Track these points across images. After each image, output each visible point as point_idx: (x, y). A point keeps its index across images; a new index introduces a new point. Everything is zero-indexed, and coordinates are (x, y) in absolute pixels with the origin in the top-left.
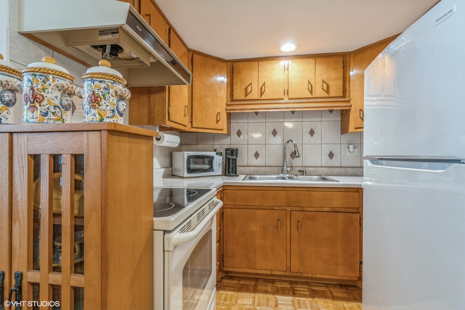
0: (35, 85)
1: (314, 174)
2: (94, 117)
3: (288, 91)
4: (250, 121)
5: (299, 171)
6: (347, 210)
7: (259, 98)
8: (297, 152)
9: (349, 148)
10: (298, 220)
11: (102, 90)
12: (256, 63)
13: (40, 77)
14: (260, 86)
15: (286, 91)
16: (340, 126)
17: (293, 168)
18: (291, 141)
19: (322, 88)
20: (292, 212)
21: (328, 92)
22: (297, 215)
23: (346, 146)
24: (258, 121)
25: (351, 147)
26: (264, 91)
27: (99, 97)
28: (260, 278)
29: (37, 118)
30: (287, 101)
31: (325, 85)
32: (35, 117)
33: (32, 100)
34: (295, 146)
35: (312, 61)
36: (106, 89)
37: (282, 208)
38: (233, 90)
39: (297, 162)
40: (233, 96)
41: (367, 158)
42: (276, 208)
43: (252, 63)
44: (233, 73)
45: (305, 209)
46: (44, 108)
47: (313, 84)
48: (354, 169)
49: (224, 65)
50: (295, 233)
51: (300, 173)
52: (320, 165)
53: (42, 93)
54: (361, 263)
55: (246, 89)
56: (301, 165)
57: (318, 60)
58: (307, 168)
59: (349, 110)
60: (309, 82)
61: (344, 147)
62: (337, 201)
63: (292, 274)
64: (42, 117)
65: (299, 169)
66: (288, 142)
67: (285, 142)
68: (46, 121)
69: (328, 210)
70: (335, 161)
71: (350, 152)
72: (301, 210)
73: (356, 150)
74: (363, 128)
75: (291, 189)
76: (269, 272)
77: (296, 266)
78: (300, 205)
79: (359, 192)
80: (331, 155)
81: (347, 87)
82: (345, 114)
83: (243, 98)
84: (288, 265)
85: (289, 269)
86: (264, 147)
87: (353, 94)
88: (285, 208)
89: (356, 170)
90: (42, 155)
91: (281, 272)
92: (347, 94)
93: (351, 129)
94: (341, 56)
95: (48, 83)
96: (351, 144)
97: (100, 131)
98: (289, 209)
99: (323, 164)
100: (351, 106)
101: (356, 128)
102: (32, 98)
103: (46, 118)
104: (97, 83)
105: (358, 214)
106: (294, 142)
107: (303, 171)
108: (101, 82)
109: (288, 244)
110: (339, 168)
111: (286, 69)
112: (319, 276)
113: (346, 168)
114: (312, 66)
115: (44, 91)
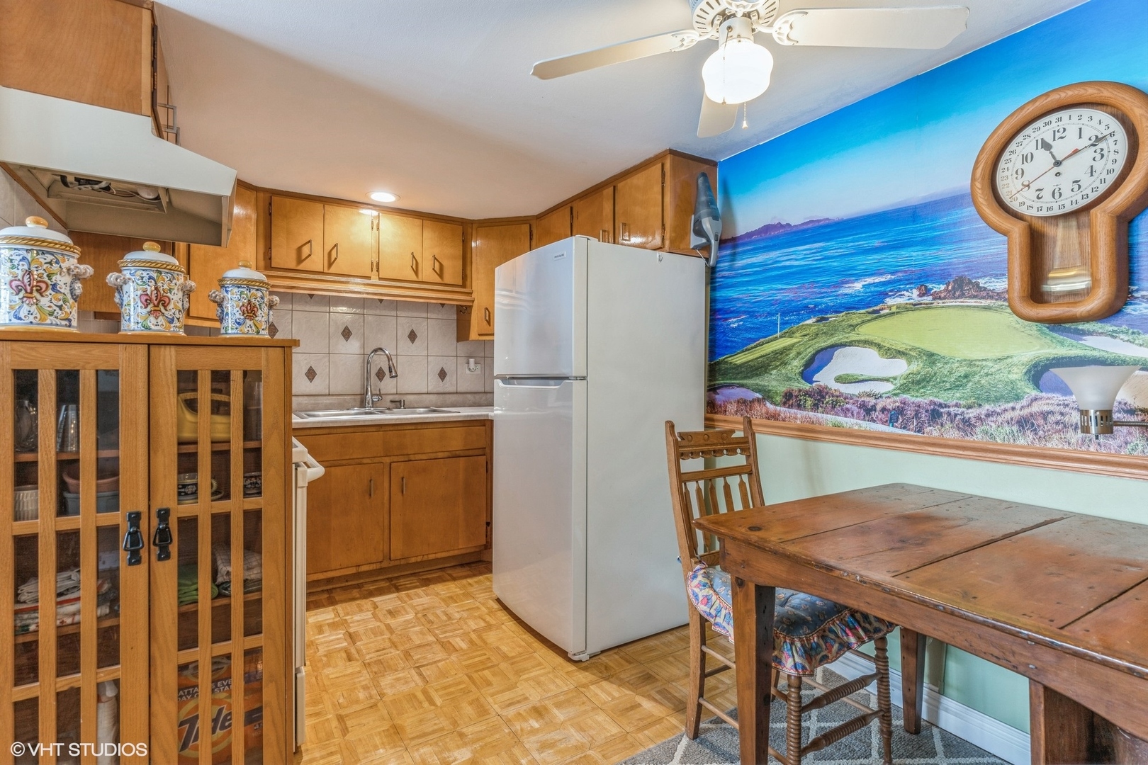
0: (159, 284)
1: (416, 406)
2: (249, 329)
3: (378, 264)
4: (296, 307)
5: (392, 402)
6: (471, 453)
7: (326, 271)
8: (392, 368)
9: (468, 363)
10: (401, 476)
11: (258, 299)
12: (319, 206)
13: (166, 275)
14: (328, 248)
15: (375, 264)
16: (456, 329)
17: (383, 396)
18: (381, 349)
19: (433, 269)
20: (393, 464)
21: (441, 275)
22: (400, 469)
23: (464, 360)
24: (315, 308)
25: (472, 361)
26: (336, 259)
27: (255, 306)
28: (335, 588)
29: (163, 325)
30: (377, 282)
31: (437, 265)
32: (160, 323)
33: (156, 303)
34: (389, 358)
35: (418, 222)
36: (262, 298)
37: (376, 460)
38: (270, 248)
39: (388, 385)
40: (270, 259)
41: (497, 377)
42: (365, 461)
43: (312, 204)
44: (270, 214)
45: (412, 457)
46: (170, 313)
47: (419, 260)
48: (475, 395)
49: (253, 195)
50: (397, 497)
51: (393, 405)
52: (425, 391)
53: (169, 294)
54: (489, 524)
55: (299, 250)
56: (394, 391)
57: (427, 223)
58: (405, 396)
59: (471, 307)
60: (414, 257)
61: (462, 361)
62: (456, 442)
63: (392, 564)
64: (168, 324)
65: (391, 397)
66: (375, 351)
67: (368, 351)
68: (172, 329)
69: (446, 454)
70: (448, 385)
71: (469, 369)
72: (407, 459)
73: (479, 366)
74: (493, 335)
75: (391, 428)
76: (353, 570)
77: (398, 550)
78: (406, 452)
79: (485, 426)
80: (442, 374)
81: (468, 273)
82: (463, 313)
83: (292, 265)
84: (386, 550)
85: (388, 557)
86: (327, 359)
87: (477, 283)
88: (380, 460)
89: (477, 397)
90: (199, 371)
91: (375, 565)
92: (468, 283)
93: (474, 335)
94: (460, 224)
95: (174, 281)
96: (472, 358)
97: (284, 347)
98: (387, 460)
99: (431, 389)
100: (473, 301)
101: (480, 335)
102: (156, 300)
103: (172, 325)
104: (253, 291)
105: (484, 457)
106: (387, 352)
107: (400, 401)
108: (257, 290)
109: (386, 516)
110: (455, 395)
111: (375, 227)
112: (432, 557)
113: (465, 395)
114: (417, 230)
115: (170, 293)
